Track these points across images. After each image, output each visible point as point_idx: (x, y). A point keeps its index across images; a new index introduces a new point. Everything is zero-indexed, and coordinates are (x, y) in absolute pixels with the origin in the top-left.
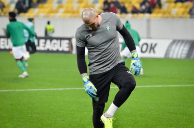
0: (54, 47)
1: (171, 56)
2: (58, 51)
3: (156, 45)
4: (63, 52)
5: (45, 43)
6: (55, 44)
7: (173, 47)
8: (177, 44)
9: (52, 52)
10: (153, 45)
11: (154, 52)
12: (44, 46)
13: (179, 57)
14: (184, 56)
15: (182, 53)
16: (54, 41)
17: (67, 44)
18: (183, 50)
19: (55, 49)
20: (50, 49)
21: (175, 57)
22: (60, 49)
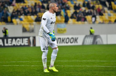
0: (18, 43)
1: (85, 44)
2: (21, 46)
3: (77, 38)
4: (24, 46)
5: (12, 41)
6: (18, 41)
7: (86, 39)
8: (88, 37)
9: (17, 46)
10: (76, 39)
11: (77, 42)
12: (11, 43)
13: (89, 44)
14: (91, 43)
15: (90, 42)
16: (18, 39)
17: (27, 40)
18: (91, 40)
19: (19, 44)
20: (16, 44)
21: (87, 44)
22: (23, 44)
